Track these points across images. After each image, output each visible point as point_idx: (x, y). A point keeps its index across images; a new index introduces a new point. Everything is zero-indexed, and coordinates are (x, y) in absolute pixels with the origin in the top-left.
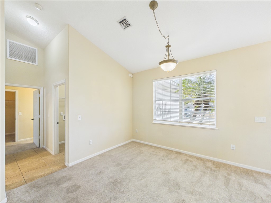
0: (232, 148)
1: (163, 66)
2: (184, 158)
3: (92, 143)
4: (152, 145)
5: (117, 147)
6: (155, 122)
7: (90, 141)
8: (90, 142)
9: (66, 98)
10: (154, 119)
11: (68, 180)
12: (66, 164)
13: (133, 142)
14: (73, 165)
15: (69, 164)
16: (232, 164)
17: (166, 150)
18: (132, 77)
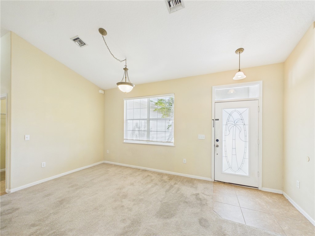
0: (184, 162)
1: (121, 87)
2: (146, 174)
3: (45, 166)
4: (122, 165)
5: (82, 169)
6: (126, 141)
7: (43, 163)
8: (42, 165)
9: (7, 114)
10: (125, 138)
11: (5, 205)
12: (7, 190)
13: (104, 164)
14: (17, 190)
15: (11, 190)
16: (183, 176)
17: (134, 169)
18: (103, 93)
